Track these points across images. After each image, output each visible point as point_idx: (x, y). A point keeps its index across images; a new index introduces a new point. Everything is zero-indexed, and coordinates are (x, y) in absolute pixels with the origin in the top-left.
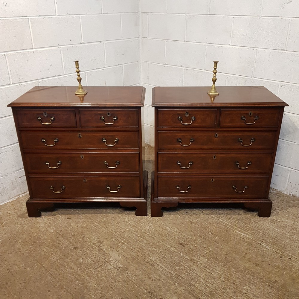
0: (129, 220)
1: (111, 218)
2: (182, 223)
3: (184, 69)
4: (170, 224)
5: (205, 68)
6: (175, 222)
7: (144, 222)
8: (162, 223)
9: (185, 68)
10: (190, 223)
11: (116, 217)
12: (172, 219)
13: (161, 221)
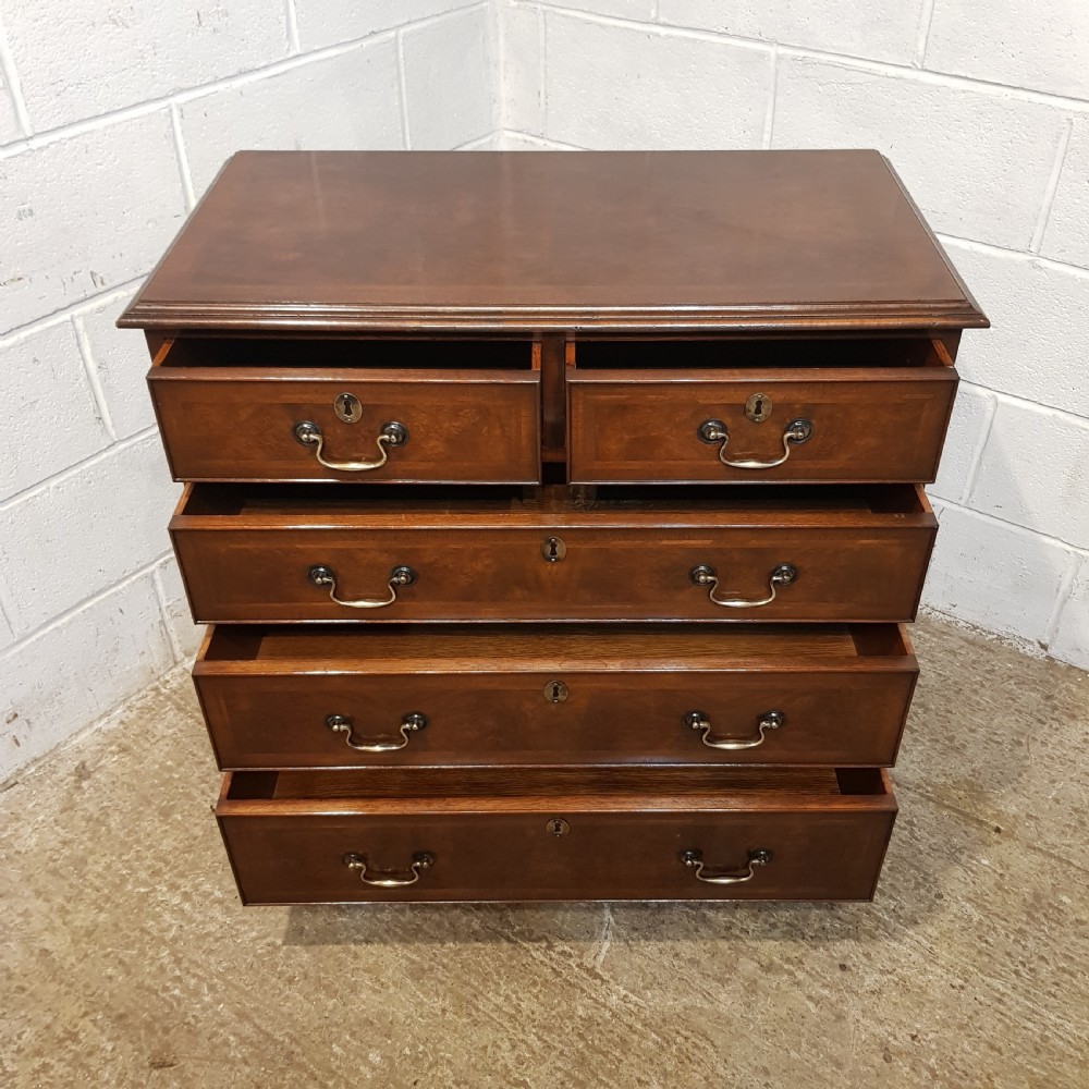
0: (520, 1061)
1: (413, 1047)
2: (839, 1065)
3: (779, 58)
4: (766, 1072)
5: (921, 53)
6: (793, 1054)
7: (610, 1074)
8: (720, 1070)
9: (782, 50)
10: (878, 1060)
11: (442, 1038)
12: (769, 1028)
13: (711, 1050)
